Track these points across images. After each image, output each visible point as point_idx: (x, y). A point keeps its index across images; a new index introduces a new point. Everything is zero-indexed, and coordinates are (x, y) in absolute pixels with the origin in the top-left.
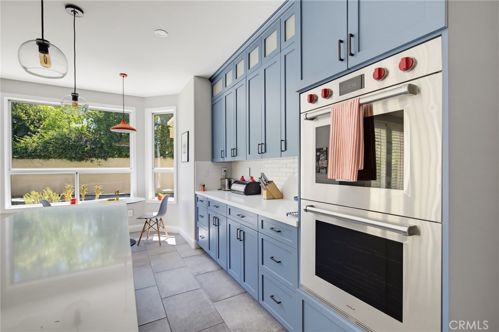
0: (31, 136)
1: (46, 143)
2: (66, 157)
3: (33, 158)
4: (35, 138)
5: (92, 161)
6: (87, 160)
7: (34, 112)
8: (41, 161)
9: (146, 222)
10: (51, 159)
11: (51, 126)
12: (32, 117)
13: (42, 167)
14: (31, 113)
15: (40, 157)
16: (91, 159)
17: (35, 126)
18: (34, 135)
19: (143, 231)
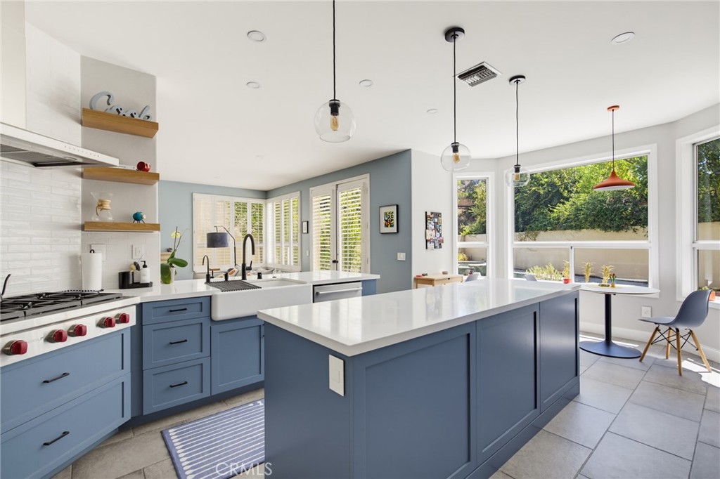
0: (563, 203)
1: (578, 210)
2: (599, 226)
3: (565, 229)
4: (568, 204)
5: (635, 231)
6: (628, 229)
7: (568, 174)
8: (573, 232)
9: (657, 329)
10: (583, 230)
11: (585, 189)
12: (565, 181)
13: (574, 240)
14: (566, 176)
15: (571, 228)
16: (633, 227)
17: (569, 191)
18: (566, 202)
19: (651, 342)
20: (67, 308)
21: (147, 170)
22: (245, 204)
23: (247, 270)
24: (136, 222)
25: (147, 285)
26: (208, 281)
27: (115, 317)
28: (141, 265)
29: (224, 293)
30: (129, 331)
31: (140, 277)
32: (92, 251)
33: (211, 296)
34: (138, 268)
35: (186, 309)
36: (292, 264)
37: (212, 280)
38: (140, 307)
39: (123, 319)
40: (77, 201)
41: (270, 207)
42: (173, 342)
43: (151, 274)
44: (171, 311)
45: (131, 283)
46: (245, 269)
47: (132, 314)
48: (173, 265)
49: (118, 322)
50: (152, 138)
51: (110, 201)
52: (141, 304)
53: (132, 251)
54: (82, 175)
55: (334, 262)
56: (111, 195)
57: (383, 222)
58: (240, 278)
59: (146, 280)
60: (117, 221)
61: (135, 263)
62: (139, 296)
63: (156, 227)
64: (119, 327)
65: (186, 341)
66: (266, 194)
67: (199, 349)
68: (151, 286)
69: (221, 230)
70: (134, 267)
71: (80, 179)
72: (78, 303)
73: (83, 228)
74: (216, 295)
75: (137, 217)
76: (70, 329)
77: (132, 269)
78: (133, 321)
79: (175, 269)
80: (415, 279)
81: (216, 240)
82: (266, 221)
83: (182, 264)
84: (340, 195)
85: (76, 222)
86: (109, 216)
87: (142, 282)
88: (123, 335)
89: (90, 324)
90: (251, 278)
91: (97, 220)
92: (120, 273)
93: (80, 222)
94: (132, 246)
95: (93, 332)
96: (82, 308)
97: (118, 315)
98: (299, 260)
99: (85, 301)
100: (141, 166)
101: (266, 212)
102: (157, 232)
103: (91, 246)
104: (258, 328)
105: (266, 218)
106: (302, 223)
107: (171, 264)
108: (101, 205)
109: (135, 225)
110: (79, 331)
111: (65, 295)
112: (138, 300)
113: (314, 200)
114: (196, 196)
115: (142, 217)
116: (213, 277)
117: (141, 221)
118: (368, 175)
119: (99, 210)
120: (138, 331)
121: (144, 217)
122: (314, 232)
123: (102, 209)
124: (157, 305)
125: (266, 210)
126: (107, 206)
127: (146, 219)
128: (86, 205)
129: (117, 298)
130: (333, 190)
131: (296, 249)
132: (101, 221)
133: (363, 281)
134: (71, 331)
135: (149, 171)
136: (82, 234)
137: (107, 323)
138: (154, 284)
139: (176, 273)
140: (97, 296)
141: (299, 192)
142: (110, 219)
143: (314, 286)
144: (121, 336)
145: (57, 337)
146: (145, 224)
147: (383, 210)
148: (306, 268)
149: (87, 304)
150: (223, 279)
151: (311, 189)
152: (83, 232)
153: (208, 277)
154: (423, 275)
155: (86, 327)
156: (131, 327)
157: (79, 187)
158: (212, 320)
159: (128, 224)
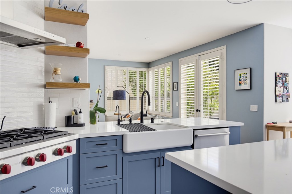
20: (35, 141)
21: (82, 47)
22: (135, 72)
23: (144, 116)
24: (75, 82)
25: (82, 125)
26: (119, 124)
27: (63, 148)
28: (78, 111)
29: (131, 133)
30: (72, 158)
31: (77, 119)
32: (50, 102)
33: (123, 135)
34: (76, 113)
35: (106, 144)
36: (166, 111)
37: (121, 123)
38: (78, 141)
39: (68, 149)
40: (42, 69)
41: (151, 74)
42: (98, 167)
43: (84, 118)
44: (97, 145)
45: (72, 123)
46: (142, 115)
47: (73, 145)
48: (97, 112)
49: (65, 151)
50: (85, 26)
51: (60, 69)
52: (79, 139)
53: (73, 102)
54: (44, 52)
55: (197, 111)
56: (61, 64)
57: (237, 82)
58: (139, 122)
59: (81, 121)
60: (64, 82)
61: (75, 110)
62: (77, 133)
63: (87, 86)
64: (66, 155)
65: (106, 166)
66: (148, 65)
67: (115, 173)
68: (84, 126)
69: (122, 89)
70: (74, 113)
71: (44, 55)
72: (41, 137)
73: (45, 86)
74: (126, 135)
75: (76, 79)
76: (37, 156)
77: (73, 114)
78: (74, 151)
79: (98, 114)
80: (266, 126)
81: (118, 95)
82: (148, 83)
83: (103, 111)
84: (202, 62)
85: (42, 83)
86: (60, 79)
87: (78, 123)
88: (68, 160)
89: (48, 153)
90: (147, 122)
91: (53, 81)
92: (66, 117)
93: (44, 83)
94: (73, 98)
95: (51, 158)
96: (44, 141)
97: (65, 146)
98: (171, 109)
99: (46, 136)
100: (79, 45)
101: (148, 77)
102: (88, 89)
103: (49, 98)
104: (154, 160)
105: (148, 81)
106: (173, 83)
107: (95, 111)
108: (55, 72)
109: (76, 85)
110: (42, 158)
111: (35, 131)
112: (77, 137)
113: (182, 67)
114: (106, 67)
115: (79, 79)
116: (122, 121)
117: (78, 82)
118: (225, 47)
119: (54, 75)
120: (77, 158)
121: (80, 79)
122: (182, 90)
123: (56, 74)
124: (89, 140)
125: (148, 75)
126: (59, 72)
127: (81, 81)
128: (47, 72)
129: (65, 134)
130: (196, 60)
131: (169, 101)
132: (55, 82)
133: (230, 127)
134: (37, 158)
135: (83, 48)
136: (45, 91)
137: (58, 152)
138: (86, 125)
139: (98, 117)
140: (52, 133)
141: (171, 62)
142: (61, 81)
143: (194, 130)
144: (67, 160)
145: (28, 162)
146: (81, 84)
147: (238, 73)
148: (176, 115)
149: (47, 138)
150: (128, 122)
151: (180, 60)
152: (46, 89)
153: (119, 121)
154: (273, 123)
155: (46, 155)
156: (73, 155)
157: (43, 60)
158: (123, 152)
159: (71, 84)
